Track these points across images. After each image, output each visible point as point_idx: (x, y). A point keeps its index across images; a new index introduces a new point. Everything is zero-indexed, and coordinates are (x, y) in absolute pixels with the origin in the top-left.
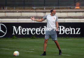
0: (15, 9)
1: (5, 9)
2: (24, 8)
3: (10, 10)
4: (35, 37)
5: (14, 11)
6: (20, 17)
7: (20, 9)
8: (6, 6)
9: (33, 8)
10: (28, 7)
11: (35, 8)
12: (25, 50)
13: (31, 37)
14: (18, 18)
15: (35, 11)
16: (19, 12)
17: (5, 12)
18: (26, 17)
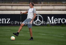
0: (49, 4)
1: (41, 4)
2: (56, 3)
3: (45, 4)
4: (64, 25)
5: (49, 5)
6: (52, 9)
7: (53, 4)
8: (42, 1)
9: (63, 2)
10: (59, 2)
11: (64, 2)
12: (57, 35)
13: (62, 25)
14: (51, 10)
15: (65, 5)
16: (52, 6)
17: (42, 6)
18: (57, 9)
